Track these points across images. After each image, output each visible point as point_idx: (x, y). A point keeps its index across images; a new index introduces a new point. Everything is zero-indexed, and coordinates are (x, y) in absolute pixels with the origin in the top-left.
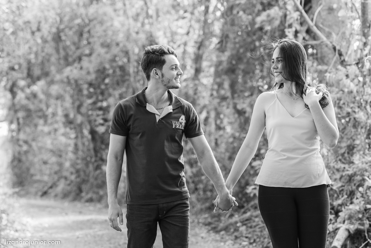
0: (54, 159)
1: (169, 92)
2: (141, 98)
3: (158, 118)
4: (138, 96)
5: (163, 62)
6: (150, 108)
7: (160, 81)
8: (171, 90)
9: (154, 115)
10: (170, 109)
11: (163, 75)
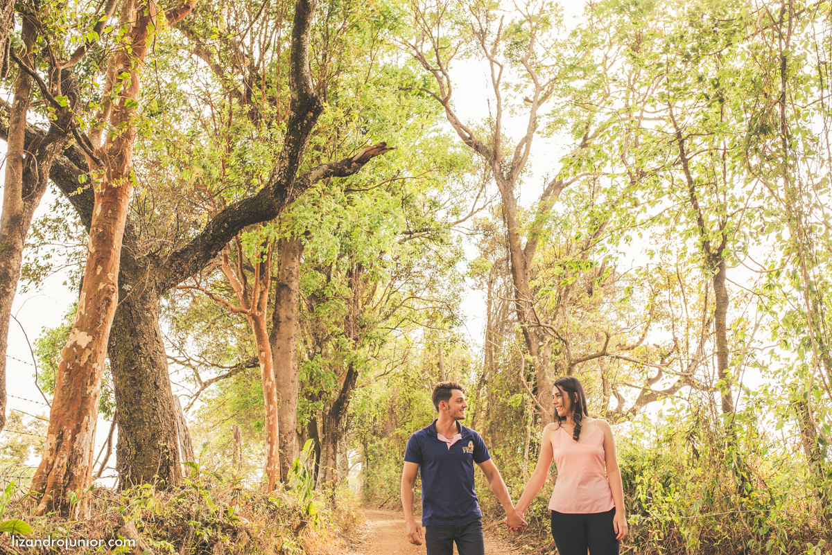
0: (388, 485)
1: (457, 423)
2: (432, 429)
3: (449, 445)
4: (429, 428)
5: (450, 395)
6: (441, 437)
7: (447, 412)
8: (459, 421)
9: (445, 443)
10: (458, 437)
11: (449, 407)
